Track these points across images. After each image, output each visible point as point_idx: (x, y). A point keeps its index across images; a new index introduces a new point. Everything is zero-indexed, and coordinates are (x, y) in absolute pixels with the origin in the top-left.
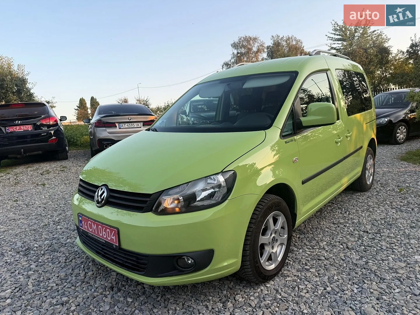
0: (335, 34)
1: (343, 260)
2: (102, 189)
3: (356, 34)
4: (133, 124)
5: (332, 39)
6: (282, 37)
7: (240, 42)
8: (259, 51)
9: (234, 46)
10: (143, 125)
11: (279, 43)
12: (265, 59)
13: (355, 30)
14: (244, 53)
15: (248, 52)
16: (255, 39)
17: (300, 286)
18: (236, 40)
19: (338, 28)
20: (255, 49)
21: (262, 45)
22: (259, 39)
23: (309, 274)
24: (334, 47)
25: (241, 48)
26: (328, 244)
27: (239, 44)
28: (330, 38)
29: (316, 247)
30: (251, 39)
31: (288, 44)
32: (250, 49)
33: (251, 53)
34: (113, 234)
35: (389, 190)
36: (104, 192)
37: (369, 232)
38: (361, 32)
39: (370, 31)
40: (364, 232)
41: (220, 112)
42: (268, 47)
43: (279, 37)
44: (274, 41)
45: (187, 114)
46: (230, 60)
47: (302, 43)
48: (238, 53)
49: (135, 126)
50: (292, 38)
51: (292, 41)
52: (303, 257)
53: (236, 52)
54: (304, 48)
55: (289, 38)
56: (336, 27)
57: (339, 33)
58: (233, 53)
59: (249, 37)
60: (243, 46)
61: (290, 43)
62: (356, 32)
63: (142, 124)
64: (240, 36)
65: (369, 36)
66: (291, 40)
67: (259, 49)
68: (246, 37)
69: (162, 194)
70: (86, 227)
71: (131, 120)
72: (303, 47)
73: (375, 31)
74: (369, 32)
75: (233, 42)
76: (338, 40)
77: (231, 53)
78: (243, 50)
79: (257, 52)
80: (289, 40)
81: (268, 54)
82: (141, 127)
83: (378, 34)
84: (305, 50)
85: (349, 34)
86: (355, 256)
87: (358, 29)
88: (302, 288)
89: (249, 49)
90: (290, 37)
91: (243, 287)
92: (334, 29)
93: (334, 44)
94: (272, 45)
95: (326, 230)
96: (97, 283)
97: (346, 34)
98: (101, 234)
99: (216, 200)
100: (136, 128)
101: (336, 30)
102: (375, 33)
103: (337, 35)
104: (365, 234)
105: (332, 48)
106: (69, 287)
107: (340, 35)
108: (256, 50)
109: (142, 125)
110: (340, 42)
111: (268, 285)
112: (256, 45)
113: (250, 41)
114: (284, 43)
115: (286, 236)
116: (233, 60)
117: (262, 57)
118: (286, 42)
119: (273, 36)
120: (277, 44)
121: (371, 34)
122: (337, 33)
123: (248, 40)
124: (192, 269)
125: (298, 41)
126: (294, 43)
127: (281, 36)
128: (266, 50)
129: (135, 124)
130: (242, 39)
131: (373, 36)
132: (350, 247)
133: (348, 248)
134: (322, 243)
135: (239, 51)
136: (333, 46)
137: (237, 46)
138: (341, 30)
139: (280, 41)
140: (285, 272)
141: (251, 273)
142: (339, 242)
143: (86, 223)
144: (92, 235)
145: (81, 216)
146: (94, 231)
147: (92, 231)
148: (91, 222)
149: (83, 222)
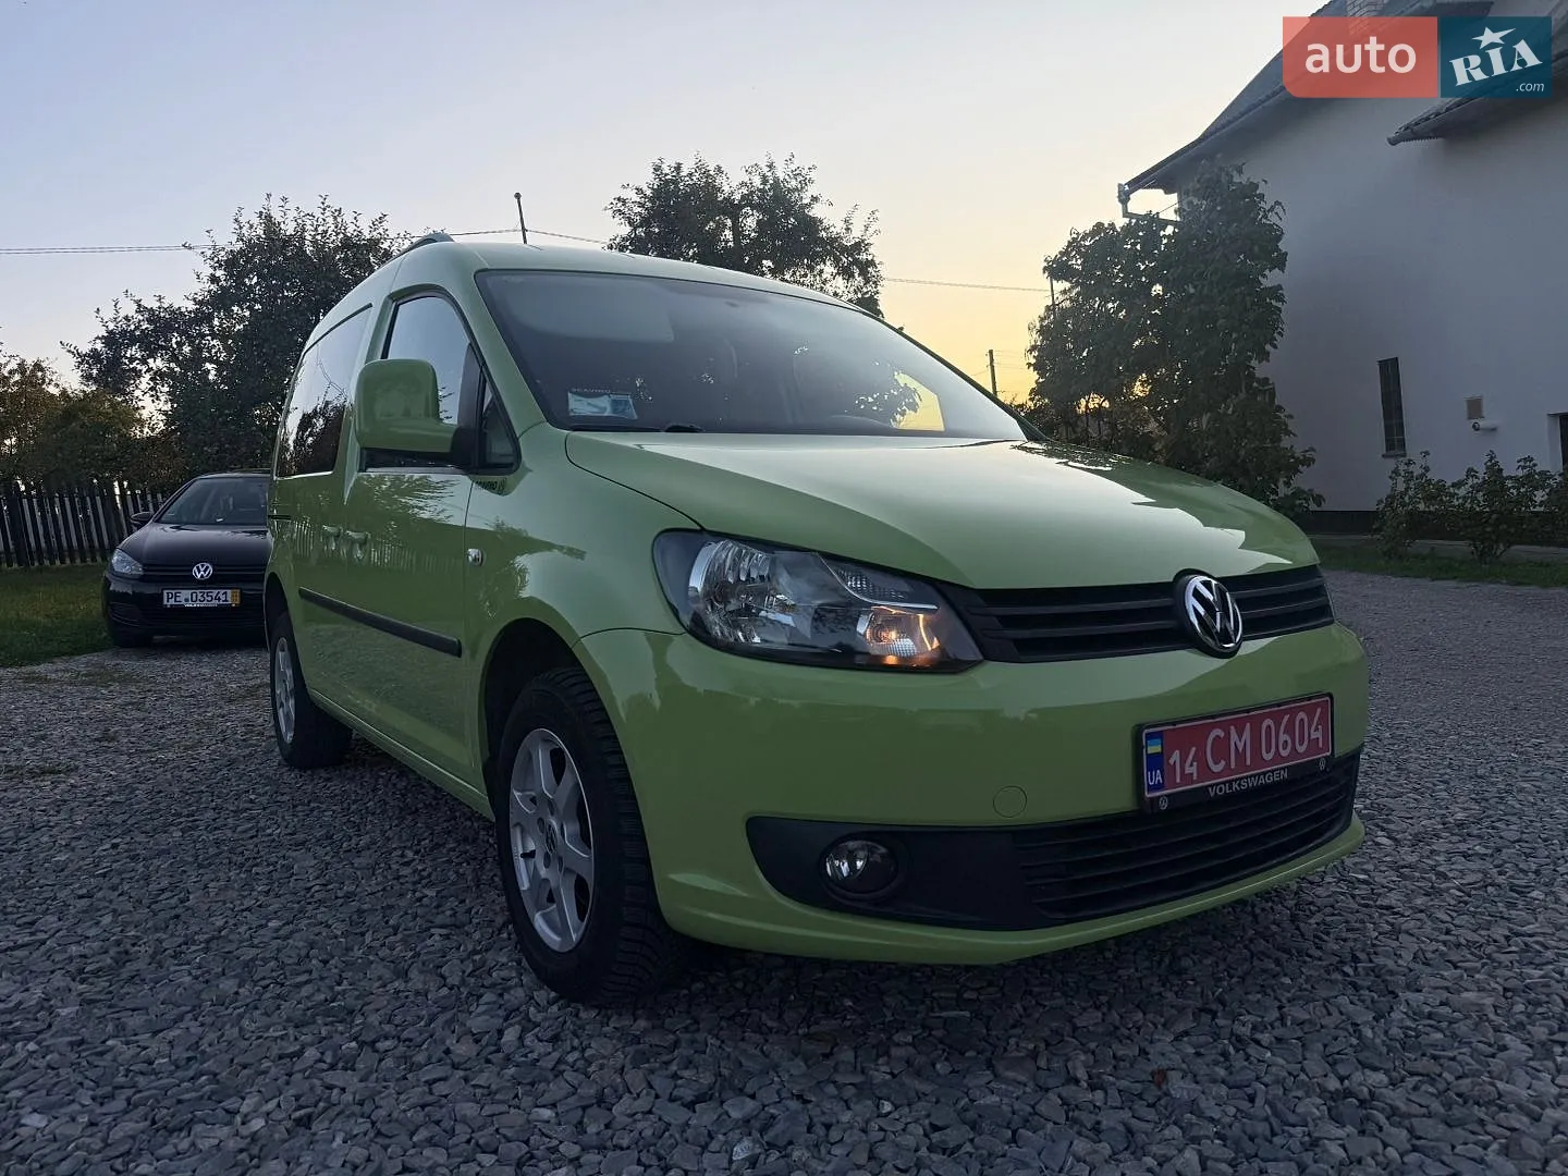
34: (1315, 721)
70: (1194, 769)
98: (1268, 752)
143: (1194, 749)
144: (1230, 782)
145: (1159, 735)
146: (1240, 756)
147: (1227, 770)
148: (1225, 726)
149: (1176, 757)
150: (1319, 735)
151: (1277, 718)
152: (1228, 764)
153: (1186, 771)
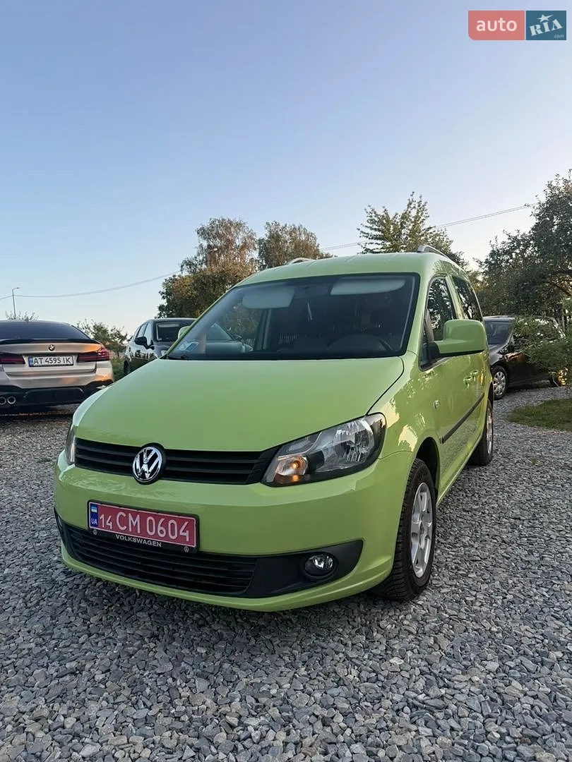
0: (371, 229)
1: (507, 558)
2: (149, 452)
3: (403, 231)
4: (57, 358)
5: (367, 235)
6: (284, 226)
7: (213, 227)
8: (245, 246)
9: (202, 234)
10: (78, 361)
11: (278, 236)
12: (256, 260)
13: (401, 225)
14: (221, 247)
15: (227, 247)
16: (239, 226)
17: (467, 598)
18: (206, 224)
19: (376, 219)
20: (238, 242)
21: (250, 237)
22: (246, 225)
23: (470, 582)
24: (371, 249)
25: (214, 238)
26: (474, 539)
27: (211, 231)
28: (364, 233)
29: (458, 545)
30: (231, 223)
31: (294, 239)
32: (230, 242)
33: (232, 249)
34: (184, 527)
35: (518, 462)
36: (155, 456)
37: (522, 518)
38: (410, 227)
39: (424, 227)
40: (515, 519)
41: (264, 335)
42: (260, 241)
43: (279, 225)
44: (270, 231)
45: (149, 343)
46: (196, 258)
47: (315, 238)
48: (209, 246)
49: (62, 363)
50: (299, 229)
51: (300, 234)
52: (448, 560)
53: (205, 244)
54: (320, 248)
55: (295, 228)
56: (374, 217)
57: (377, 227)
58: (201, 246)
59: (229, 220)
60: (218, 235)
61: (296, 238)
62: (402, 227)
63: (75, 358)
64: (213, 217)
65: (423, 235)
66: (298, 233)
67: (245, 243)
68: (223, 220)
69: (278, 453)
70: (111, 524)
71: (54, 351)
72: (318, 246)
73: (430, 228)
74: (422, 229)
75: (201, 226)
76: (376, 238)
77: (198, 245)
78: (218, 242)
79: (243, 248)
80: (294, 232)
81: (260, 253)
82: (72, 365)
83: (434, 233)
84: (321, 251)
85: (393, 230)
86: (522, 552)
87: (405, 223)
88: (472, 601)
89: (228, 240)
90: (297, 226)
91: (382, 610)
92: (371, 220)
93: (372, 243)
94: (266, 239)
95: (460, 520)
96: (120, 633)
97: (389, 230)
98: (151, 531)
99: (354, 462)
100: (64, 365)
101: (373, 222)
102: (430, 231)
103: (375, 230)
104: (518, 521)
105: (367, 250)
106: (67, 644)
107: (379, 230)
108: (241, 244)
109: (75, 361)
110: (380, 242)
111: (420, 603)
112: (241, 235)
113: (230, 228)
114: (288, 237)
115: (430, 524)
116: (201, 258)
117: (250, 257)
118: (291, 236)
119: (268, 224)
120: (275, 237)
121: (425, 233)
122: (375, 227)
123: (226, 225)
124: (331, 575)
125: (309, 235)
126: (303, 238)
127: (282, 225)
128: (256, 246)
129: (61, 358)
130: (217, 223)
131: (428, 236)
132: (506, 540)
133: (504, 541)
134: (464, 538)
135: (211, 243)
136: (368, 247)
137: (208, 233)
138: (380, 222)
139: (280, 233)
140: (434, 582)
141: (403, 580)
142: (488, 535)
143: (110, 517)
144: (127, 536)
145: (96, 506)
146: (134, 528)
147: (127, 530)
148: (127, 513)
149: (102, 517)
150: (187, 534)
151: (157, 519)
152: (128, 528)
153: (106, 524)
